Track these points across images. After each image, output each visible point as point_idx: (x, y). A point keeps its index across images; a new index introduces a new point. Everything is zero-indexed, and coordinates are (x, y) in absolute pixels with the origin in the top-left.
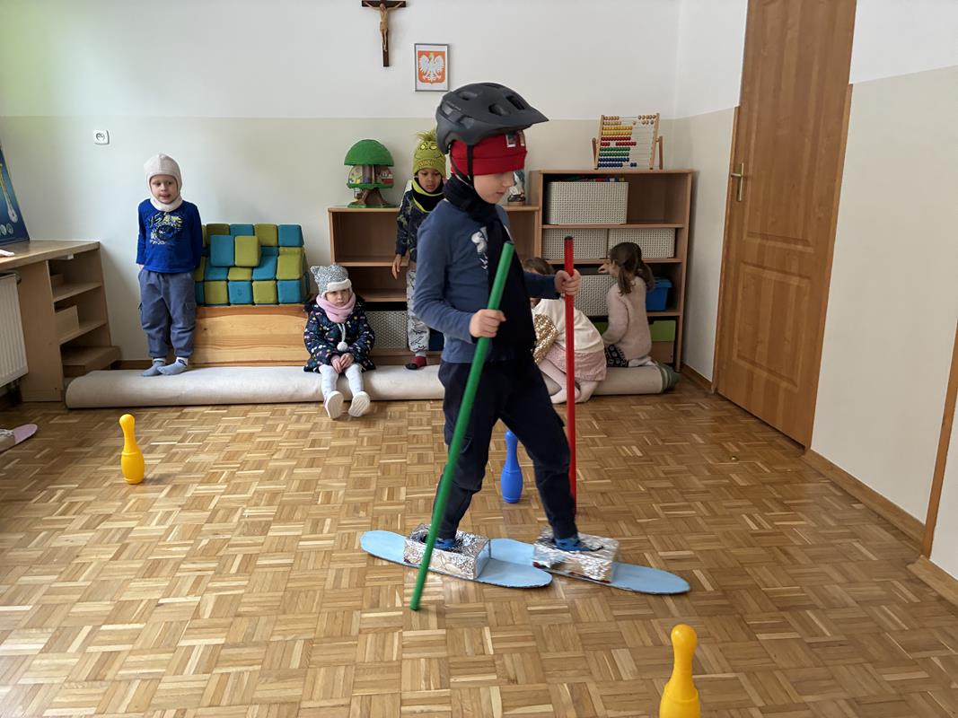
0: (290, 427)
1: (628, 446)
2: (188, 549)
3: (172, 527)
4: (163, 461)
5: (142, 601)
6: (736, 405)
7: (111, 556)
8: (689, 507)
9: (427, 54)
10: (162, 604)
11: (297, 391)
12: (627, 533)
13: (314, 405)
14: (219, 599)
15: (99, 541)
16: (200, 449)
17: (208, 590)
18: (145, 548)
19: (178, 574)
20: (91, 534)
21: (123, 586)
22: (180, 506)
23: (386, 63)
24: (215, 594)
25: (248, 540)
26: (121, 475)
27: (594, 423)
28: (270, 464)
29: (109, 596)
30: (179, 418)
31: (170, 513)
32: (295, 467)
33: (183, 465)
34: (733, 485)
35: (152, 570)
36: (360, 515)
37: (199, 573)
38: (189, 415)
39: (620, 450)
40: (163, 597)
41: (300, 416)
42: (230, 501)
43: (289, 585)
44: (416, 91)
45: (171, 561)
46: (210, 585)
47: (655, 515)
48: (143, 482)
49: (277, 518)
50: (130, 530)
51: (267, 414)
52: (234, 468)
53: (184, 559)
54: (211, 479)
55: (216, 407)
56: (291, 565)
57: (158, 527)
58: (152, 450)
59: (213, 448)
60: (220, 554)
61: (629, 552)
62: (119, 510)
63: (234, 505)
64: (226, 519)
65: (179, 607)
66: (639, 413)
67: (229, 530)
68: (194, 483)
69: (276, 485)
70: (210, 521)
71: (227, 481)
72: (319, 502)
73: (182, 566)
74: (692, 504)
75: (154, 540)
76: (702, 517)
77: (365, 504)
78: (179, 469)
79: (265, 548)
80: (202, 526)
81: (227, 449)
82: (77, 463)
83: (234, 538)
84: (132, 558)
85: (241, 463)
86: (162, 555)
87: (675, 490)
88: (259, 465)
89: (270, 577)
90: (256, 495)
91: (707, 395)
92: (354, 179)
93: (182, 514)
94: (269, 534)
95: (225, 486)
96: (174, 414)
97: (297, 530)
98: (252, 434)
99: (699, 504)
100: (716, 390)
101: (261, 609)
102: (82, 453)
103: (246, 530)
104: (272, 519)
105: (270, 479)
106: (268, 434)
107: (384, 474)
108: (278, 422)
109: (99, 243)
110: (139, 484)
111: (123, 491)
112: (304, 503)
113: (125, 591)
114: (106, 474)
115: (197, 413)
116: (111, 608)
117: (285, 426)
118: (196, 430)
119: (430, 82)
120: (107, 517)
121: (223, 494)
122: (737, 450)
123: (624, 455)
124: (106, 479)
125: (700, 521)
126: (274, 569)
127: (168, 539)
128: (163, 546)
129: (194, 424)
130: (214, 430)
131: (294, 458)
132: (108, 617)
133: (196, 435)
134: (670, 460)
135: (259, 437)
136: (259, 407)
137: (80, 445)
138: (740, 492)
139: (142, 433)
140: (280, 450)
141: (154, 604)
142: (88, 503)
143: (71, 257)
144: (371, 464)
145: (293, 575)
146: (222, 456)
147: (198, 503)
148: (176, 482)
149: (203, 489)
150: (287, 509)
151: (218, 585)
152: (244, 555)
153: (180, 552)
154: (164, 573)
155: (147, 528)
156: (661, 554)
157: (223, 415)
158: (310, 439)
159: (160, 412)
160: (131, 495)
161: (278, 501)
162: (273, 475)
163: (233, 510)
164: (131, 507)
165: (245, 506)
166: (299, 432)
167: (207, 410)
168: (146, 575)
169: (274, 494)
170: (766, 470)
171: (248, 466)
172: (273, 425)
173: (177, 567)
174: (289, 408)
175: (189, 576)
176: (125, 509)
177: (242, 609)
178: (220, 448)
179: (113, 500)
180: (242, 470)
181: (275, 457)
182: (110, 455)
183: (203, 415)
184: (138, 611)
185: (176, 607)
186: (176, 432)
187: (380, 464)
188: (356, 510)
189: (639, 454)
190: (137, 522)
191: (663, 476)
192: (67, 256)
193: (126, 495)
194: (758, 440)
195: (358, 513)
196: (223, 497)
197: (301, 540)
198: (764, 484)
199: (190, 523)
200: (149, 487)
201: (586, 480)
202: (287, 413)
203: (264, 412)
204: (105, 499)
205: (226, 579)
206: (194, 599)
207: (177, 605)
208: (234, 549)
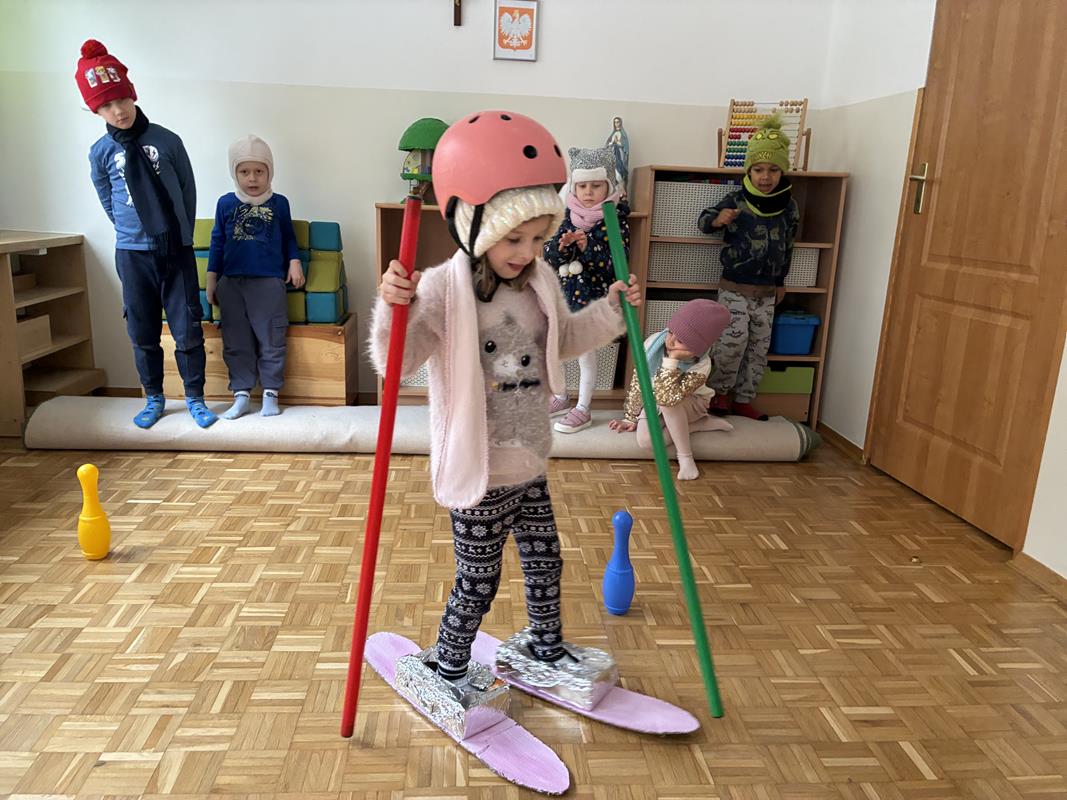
0: (314, 486)
1: (767, 534)
2: (154, 667)
3: (137, 631)
4: (142, 527)
5: (76, 754)
6: (898, 481)
7: (42, 674)
8: (869, 634)
9: (511, 11)
10: (103, 763)
11: (326, 438)
12: (789, 672)
13: (347, 457)
14: (191, 757)
15: (30, 649)
16: (192, 513)
17: (175, 741)
18: (91, 665)
19: (134, 711)
20: (22, 636)
21: (51, 727)
22: (152, 597)
23: (458, 21)
24: (184, 749)
25: (243, 657)
26: (77, 547)
27: (717, 499)
28: (284, 538)
29: (27, 744)
30: (169, 466)
31: (135, 609)
32: (318, 544)
33: (165, 534)
34: (923, 602)
35: (97, 701)
36: (405, 624)
37: (165, 711)
38: (183, 463)
39: (757, 540)
40: (107, 751)
41: (328, 471)
42: (223, 592)
43: (298, 738)
44: (495, 59)
45: (126, 688)
46: (179, 733)
47: (824, 644)
48: (108, 557)
49: (288, 622)
50: (77, 632)
51: (285, 466)
52: (234, 542)
53: (147, 685)
54: (201, 557)
55: (219, 455)
56: (302, 703)
57: (117, 630)
58: (127, 510)
59: (210, 511)
60: (200, 679)
61: (798, 705)
62: (66, 601)
63: (228, 599)
64: (214, 621)
65: (130, 770)
66: (774, 488)
67: (217, 639)
68: (175, 562)
69: (290, 570)
70: (192, 622)
71: (223, 561)
72: (348, 600)
73: (143, 697)
74: (872, 627)
75: (106, 651)
76: (891, 650)
77: (412, 607)
78: (159, 540)
79: (266, 671)
80: (180, 630)
81: (227, 514)
82: (24, 524)
83: (222, 653)
84: (71, 679)
85: (245, 536)
86: (117, 677)
87: (842, 604)
88: (268, 539)
89: (269, 723)
90: (261, 584)
91: (856, 466)
92: (410, 168)
93: (155, 610)
94: (275, 648)
95: (219, 569)
96: (164, 461)
97: (314, 643)
98: (263, 494)
99: (882, 628)
100: (869, 460)
101: (252, 781)
102: (33, 510)
103: (241, 640)
104: (279, 623)
105: (283, 560)
106: (284, 494)
107: (437, 560)
108: (297, 478)
109: (82, 237)
110: (101, 560)
111: (78, 571)
112: (327, 601)
113: (53, 736)
114: (59, 544)
115: (193, 461)
116: (29, 764)
117: (308, 484)
118: (190, 485)
119: (512, 48)
120: (48, 610)
121: (215, 581)
122: (917, 547)
123: (764, 547)
124: (59, 550)
125: (891, 656)
126: (276, 709)
127: (128, 651)
128: (120, 661)
129: (188, 476)
130: (213, 486)
131: (316, 531)
132: (23, 779)
133: (189, 492)
134: (827, 558)
135: (271, 498)
136: (275, 456)
137: (33, 499)
138: (937, 613)
139: (119, 485)
140: (299, 518)
141: (92, 761)
142: (26, 586)
143: (43, 252)
144: (421, 543)
145: (304, 721)
146: (221, 522)
147: (179, 593)
148: (153, 559)
149: (189, 572)
150: (303, 608)
151: (190, 732)
152: (236, 683)
153: (140, 674)
154: (115, 707)
155: (102, 630)
156: (846, 710)
157: (228, 466)
158: (339, 504)
159: (146, 457)
160: (89, 577)
161: (290, 596)
162: (287, 555)
163: (225, 608)
164: (84, 595)
165: (243, 601)
166: (325, 493)
167: (207, 458)
168: (88, 710)
169: (286, 584)
170: (965, 580)
171: (253, 540)
172: (292, 482)
173: (133, 701)
174: (314, 460)
175: (149, 716)
176: (76, 598)
177: (222, 780)
178: (218, 511)
179: (60, 583)
180: (246, 546)
181: (291, 528)
182: (69, 516)
183: (202, 463)
184: (67, 773)
185: (123, 770)
186: (163, 485)
187: (432, 546)
188: (399, 616)
189: (784, 546)
190: (88, 620)
191: (821, 580)
192: (38, 250)
193: (81, 576)
194: (942, 534)
195: (402, 619)
196: (214, 585)
197: (319, 661)
198: (968, 601)
199: (163, 624)
200: (115, 565)
201: (717, 583)
202: (312, 466)
203: (281, 464)
204: (50, 580)
205: (204, 723)
206: (151, 757)
207: (126, 766)
208: (221, 671)
